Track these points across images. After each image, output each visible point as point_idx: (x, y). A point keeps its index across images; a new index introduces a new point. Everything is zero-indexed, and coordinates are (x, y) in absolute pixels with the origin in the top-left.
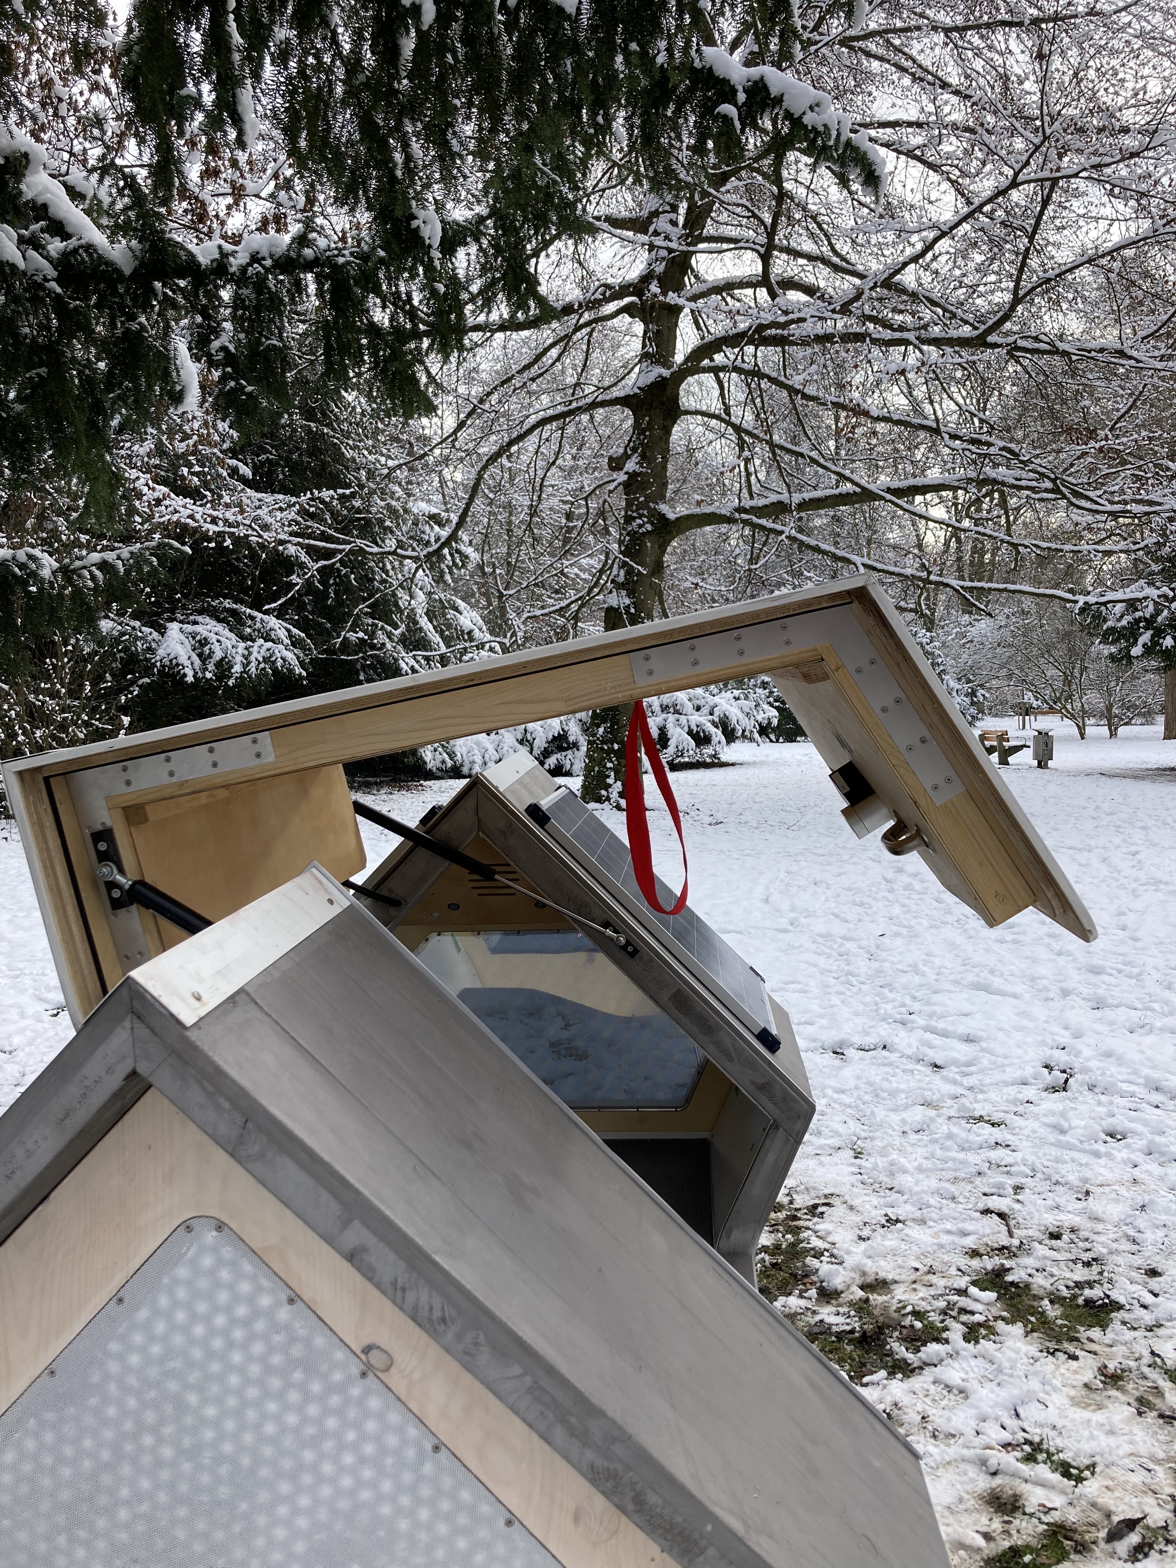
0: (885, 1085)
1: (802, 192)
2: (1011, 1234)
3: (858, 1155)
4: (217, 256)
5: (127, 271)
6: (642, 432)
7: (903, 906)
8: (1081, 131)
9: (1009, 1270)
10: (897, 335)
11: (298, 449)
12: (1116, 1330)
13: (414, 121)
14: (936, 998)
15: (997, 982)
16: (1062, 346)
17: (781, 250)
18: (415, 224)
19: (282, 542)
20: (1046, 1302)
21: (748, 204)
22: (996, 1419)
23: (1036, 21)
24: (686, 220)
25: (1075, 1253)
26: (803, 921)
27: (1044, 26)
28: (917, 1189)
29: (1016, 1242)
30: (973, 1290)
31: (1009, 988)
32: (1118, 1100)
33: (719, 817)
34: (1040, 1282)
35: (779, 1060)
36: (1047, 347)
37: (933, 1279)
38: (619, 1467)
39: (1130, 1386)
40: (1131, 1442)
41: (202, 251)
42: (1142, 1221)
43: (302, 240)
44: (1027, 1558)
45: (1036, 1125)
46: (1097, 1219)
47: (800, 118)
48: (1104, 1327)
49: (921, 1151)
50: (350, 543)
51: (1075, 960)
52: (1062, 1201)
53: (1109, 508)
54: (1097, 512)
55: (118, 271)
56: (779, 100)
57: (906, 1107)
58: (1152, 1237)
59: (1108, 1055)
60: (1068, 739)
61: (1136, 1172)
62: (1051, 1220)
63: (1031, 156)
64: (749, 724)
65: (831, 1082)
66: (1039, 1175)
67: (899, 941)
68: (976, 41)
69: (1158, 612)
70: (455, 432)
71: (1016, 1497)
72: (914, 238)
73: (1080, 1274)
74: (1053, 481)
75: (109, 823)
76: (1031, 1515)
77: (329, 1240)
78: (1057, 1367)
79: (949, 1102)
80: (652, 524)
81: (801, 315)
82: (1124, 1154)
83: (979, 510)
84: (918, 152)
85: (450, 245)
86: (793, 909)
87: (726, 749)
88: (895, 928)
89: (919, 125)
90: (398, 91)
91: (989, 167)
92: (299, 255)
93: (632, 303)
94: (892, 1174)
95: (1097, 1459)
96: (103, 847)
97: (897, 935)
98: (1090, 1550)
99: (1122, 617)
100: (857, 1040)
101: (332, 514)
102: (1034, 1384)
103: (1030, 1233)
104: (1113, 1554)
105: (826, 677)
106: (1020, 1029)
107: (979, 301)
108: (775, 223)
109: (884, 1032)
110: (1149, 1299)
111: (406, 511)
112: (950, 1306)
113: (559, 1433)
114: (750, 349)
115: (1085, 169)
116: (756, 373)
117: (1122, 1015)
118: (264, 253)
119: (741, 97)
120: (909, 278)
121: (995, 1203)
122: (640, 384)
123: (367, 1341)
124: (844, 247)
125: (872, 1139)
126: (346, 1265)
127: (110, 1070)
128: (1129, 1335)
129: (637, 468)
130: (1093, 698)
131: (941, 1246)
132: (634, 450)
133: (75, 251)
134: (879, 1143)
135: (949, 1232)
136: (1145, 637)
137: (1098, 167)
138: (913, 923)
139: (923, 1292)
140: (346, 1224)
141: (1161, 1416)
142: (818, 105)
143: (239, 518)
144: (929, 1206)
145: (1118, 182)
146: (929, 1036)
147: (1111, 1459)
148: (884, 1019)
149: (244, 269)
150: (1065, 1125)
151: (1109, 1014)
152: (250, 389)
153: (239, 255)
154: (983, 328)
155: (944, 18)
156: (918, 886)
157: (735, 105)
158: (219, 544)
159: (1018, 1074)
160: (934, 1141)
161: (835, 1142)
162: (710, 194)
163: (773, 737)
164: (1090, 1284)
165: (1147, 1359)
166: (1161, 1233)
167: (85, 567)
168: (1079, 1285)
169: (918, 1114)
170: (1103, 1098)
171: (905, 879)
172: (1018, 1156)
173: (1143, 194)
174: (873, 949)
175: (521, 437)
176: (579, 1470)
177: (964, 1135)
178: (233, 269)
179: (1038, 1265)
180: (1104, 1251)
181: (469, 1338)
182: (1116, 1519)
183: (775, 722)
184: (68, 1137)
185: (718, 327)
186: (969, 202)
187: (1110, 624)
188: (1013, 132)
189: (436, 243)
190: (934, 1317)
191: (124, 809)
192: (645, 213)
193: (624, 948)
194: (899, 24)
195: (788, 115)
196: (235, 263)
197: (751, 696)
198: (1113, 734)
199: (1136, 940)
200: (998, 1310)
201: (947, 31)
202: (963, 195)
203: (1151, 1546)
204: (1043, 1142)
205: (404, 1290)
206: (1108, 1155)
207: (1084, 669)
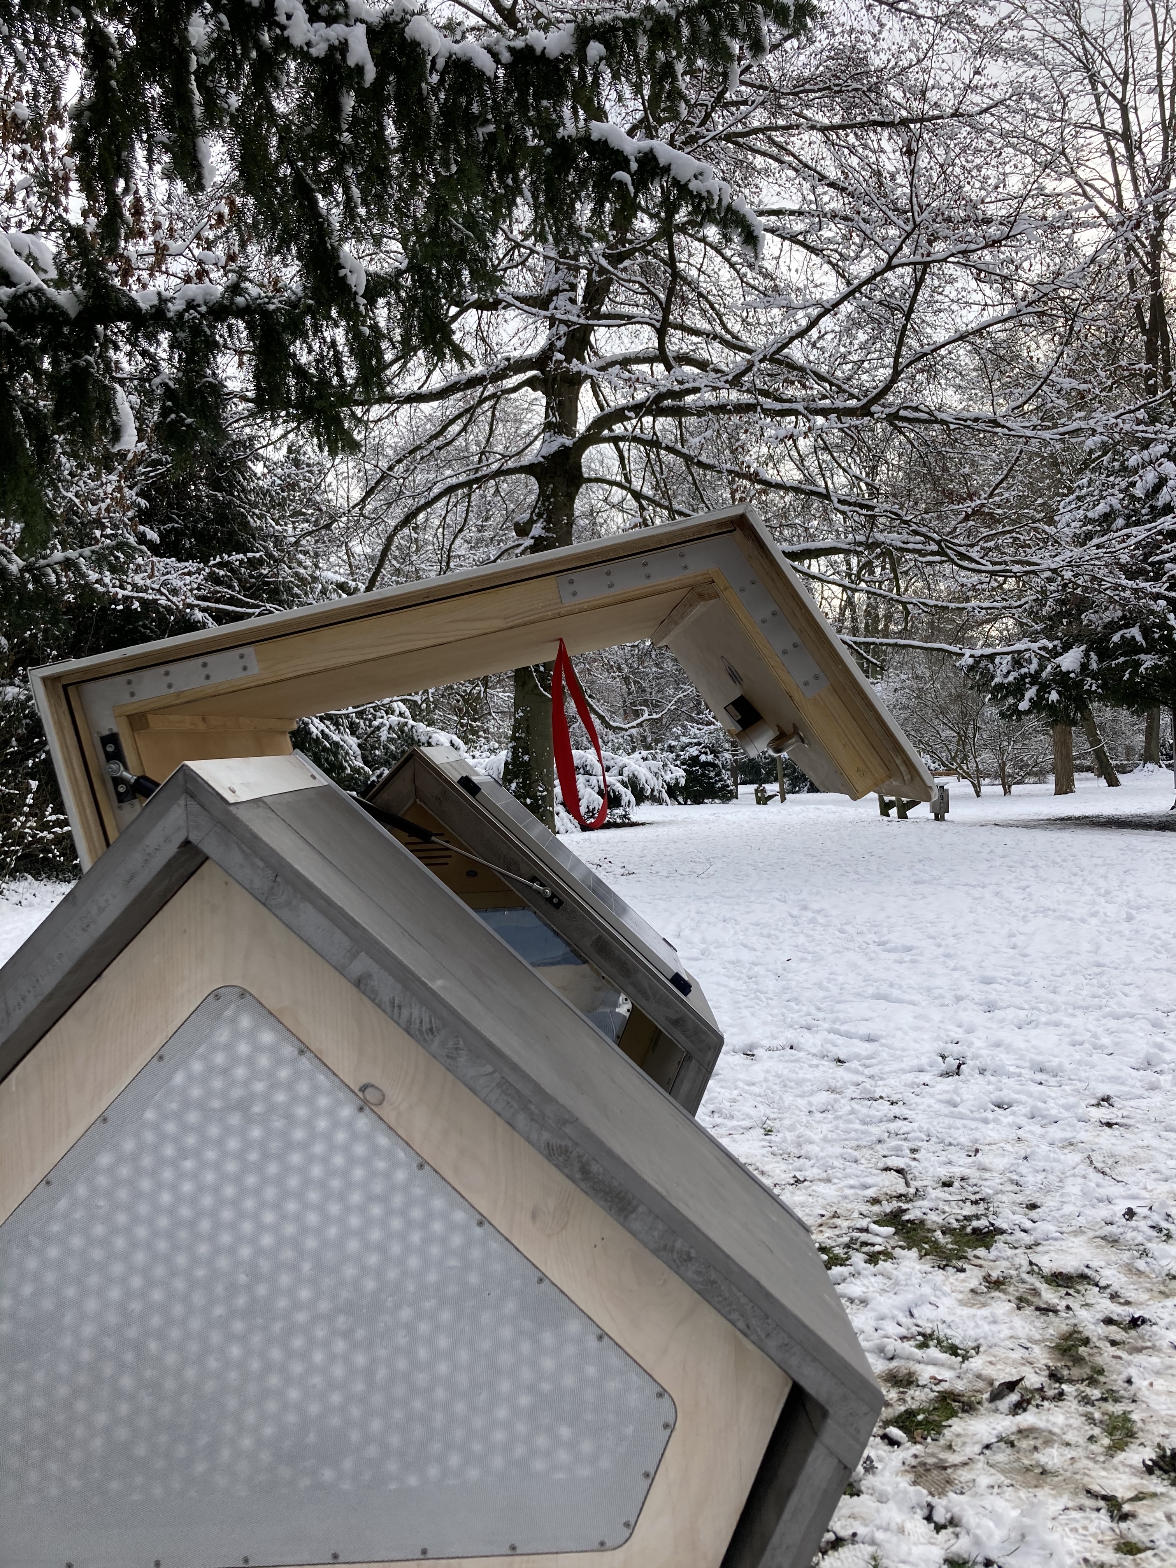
0: (793, 1076)
1: (694, 273)
2: (908, 1185)
3: (768, 1132)
4: (156, 302)
5: (73, 313)
6: (547, 498)
7: (808, 936)
8: (949, 220)
9: (905, 1211)
10: (787, 406)
11: (204, 518)
12: (1000, 1247)
13: (354, 166)
14: (839, 1007)
15: (895, 993)
16: (940, 416)
17: (676, 327)
18: (342, 272)
19: (191, 606)
20: (938, 1233)
21: (643, 281)
22: (893, 1318)
23: (904, 122)
24: (584, 297)
25: (965, 1195)
26: (713, 950)
27: (912, 126)
28: (821, 1154)
29: (912, 1191)
30: (874, 1227)
31: (906, 997)
32: (1005, 1080)
33: (631, 868)
34: (934, 1218)
35: (691, 1000)
36: (926, 416)
37: (838, 1221)
38: (570, 1144)
39: (1011, 1289)
40: (1011, 1328)
41: (142, 297)
42: (1024, 1168)
43: (235, 289)
44: (920, 1417)
45: (931, 1101)
46: (985, 1169)
47: (686, 184)
48: (988, 1248)
49: (825, 1127)
50: (258, 607)
51: (968, 973)
52: (954, 1158)
53: (990, 567)
54: (980, 572)
55: (64, 313)
56: (667, 169)
57: (812, 1093)
58: (1032, 1180)
59: (998, 1045)
60: (964, 797)
61: (1020, 1133)
62: (944, 1173)
63: (903, 242)
64: (658, 784)
65: (742, 1076)
66: (934, 1139)
67: (803, 965)
68: (852, 139)
69: (1042, 667)
70: (363, 500)
71: (910, 1374)
72: (800, 314)
73: (969, 1210)
74: (938, 543)
75: (115, 730)
76: (924, 1386)
77: (341, 970)
78: (947, 1278)
79: (853, 1088)
81: (696, 385)
82: (1010, 1119)
83: (872, 573)
84: (801, 238)
85: (371, 296)
86: (704, 941)
87: (636, 809)
88: (800, 954)
89: (801, 213)
90: (340, 142)
91: (866, 251)
92: (232, 302)
93: (534, 377)
94: (800, 1145)
95: (981, 1341)
96: (110, 748)
97: (803, 960)
98: (975, 1409)
99: (1008, 673)
100: (766, 1043)
101: (239, 580)
102: (927, 1290)
103: (925, 1183)
104: (996, 1410)
105: (716, 596)
106: (917, 1029)
107: (865, 377)
108: (669, 301)
109: (790, 1035)
110: (1028, 1225)
111: (315, 579)
112: (853, 1241)
113: (521, 1120)
114: (648, 420)
115: (953, 255)
116: (654, 443)
117: (1010, 1014)
118: (199, 300)
119: (634, 166)
120: (796, 352)
121: (894, 1162)
122: (544, 452)
123: (364, 1081)
124: (735, 326)
125: (781, 1119)
126: (355, 990)
127: (167, 840)
128: (1010, 1252)
129: (544, 534)
130: (987, 758)
131: (846, 1197)
132: (540, 515)
133: (25, 295)
134: (787, 1122)
135: (852, 1187)
136: (1031, 693)
137: (964, 253)
138: (817, 949)
139: (829, 1233)
140: (354, 956)
141: (1038, 1309)
142: (701, 174)
143: (148, 582)
144: (833, 1168)
145: (983, 267)
146: (832, 1036)
147: (993, 1341)
148: (791, 1027)
149: (180, 315)
150: (958, 1099)
151: (998, 1014)
152: (189, 420)
153: (176, 302)
154: (865, 400)
155: (823, 119)
156: (821, 920)
157: (629, 172)
158: (128, 608)
159: (915, 1063)
160: (837, 1118)
161: (747, 1123)
162: (609, 272)
163: (681, 799)
164: (977, 1217)
165: (1026, 1267)
166: (1040, 1177)
167: (48, 565)
168: (967, 1218)
169: (824, 1097)
170: (993, 1079)
171: (809, 914)
172: (915, 1125)
173: (1006, 278)
174: (780, 972)
175: (429, 504)
176: (538, 1149)
177: (865, 1111)
178: (171, 315)
179: (932, 1205)
180: (990, 1192)
181: (450, 1045)
182: (997, 1384)
183: (682, 782)
184: (133, 895)
185: (617, 399)
186: (849, 283)
187: (997, 680)
188: (888, 222)
189: (361, 291)
190: (839, 1251)
191: (128, 717)
192: (546, 291)
193: (550, 900)
194: (781, 122)
195: (676, 182)
196: (174, 308)
197: (659, 756)
198: (1007, 792)
199: (1026, 956)
200: (895, 1241)
201: (824, 129)
202: (843, 277)
203: (1029, 1402)
204: (938, 1114)
205: (400, 1007)
206: (996, 1121)
207: (977, 729)
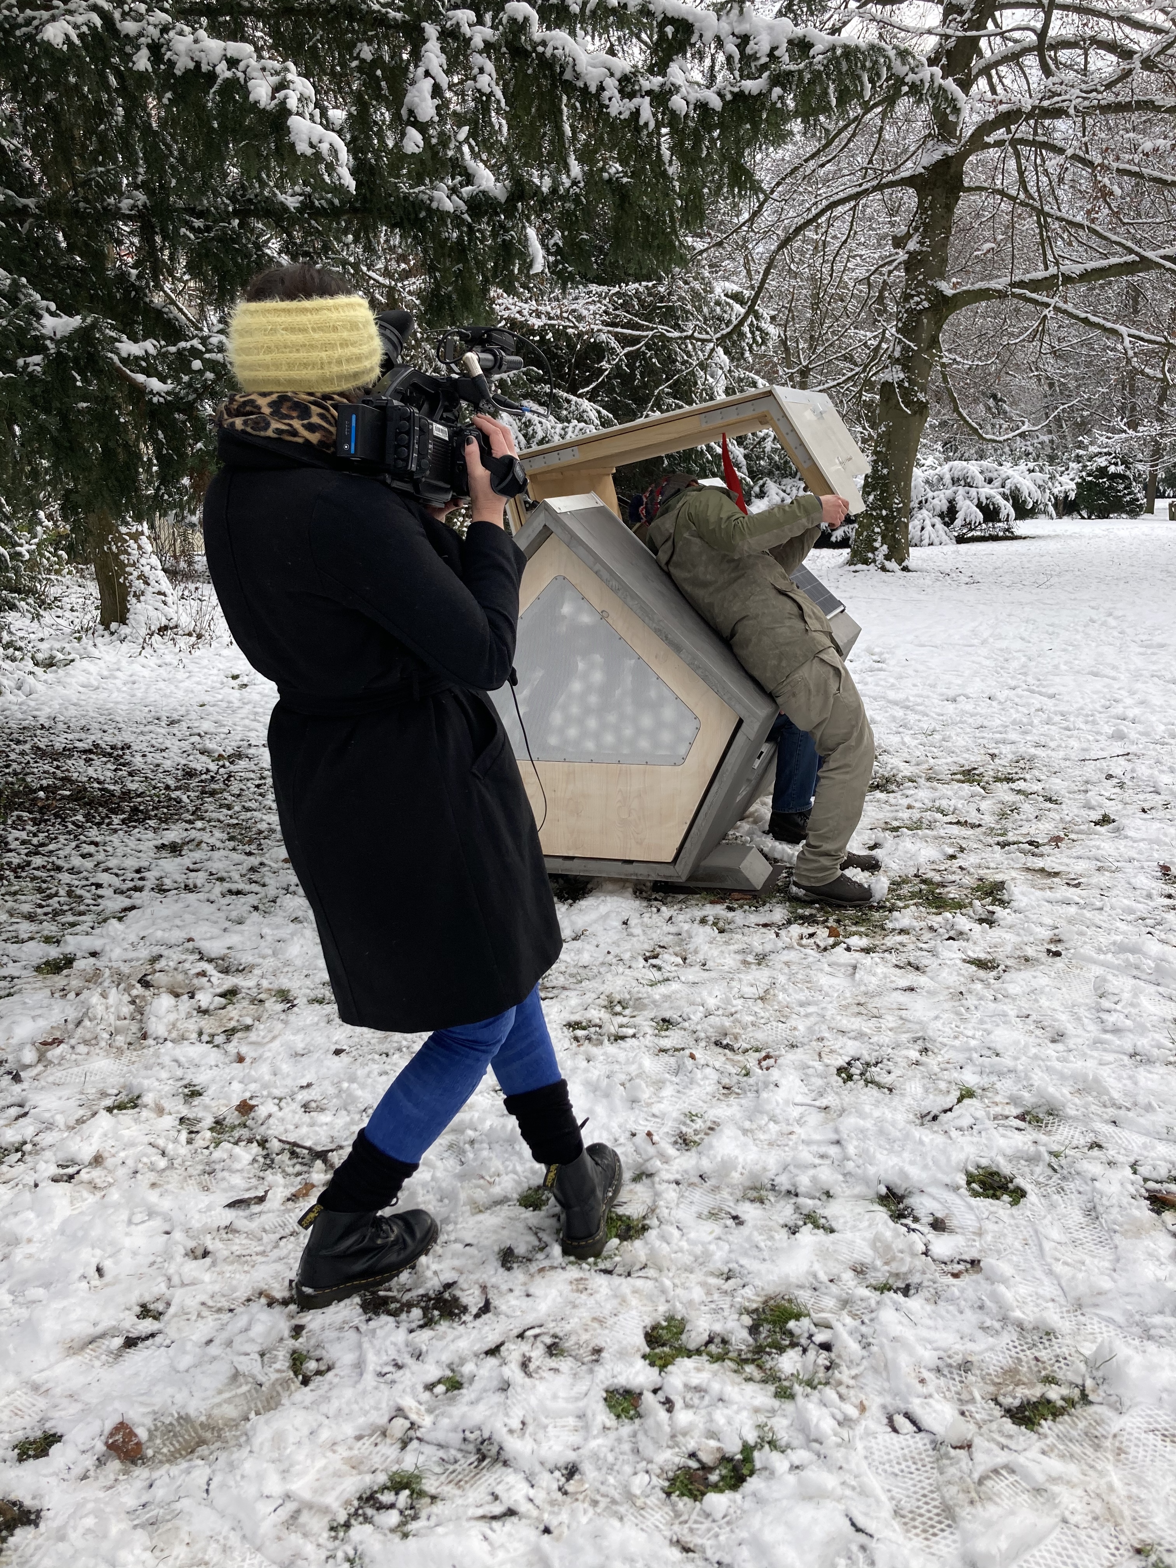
6: (925, 211)
19: (594, 332)
38: (662, 628)
50: (652, 329)
64: (1043, 497)
77: (591, 568)
80: (929, 300)
87: (1017, 522)
101: (640, 300)
111: (709, 292)
122: (926, 163)
123: (602, 609)
126: (596, 576)
129: (918, 248)
132: (916, 229)
140: (595, 564)
143: (559, 311)
158: (543, 338)
181: (625, 594)
183: (1076, 495)
184: (529, 542)
197: (1047, 468)
205: (609, 581)
